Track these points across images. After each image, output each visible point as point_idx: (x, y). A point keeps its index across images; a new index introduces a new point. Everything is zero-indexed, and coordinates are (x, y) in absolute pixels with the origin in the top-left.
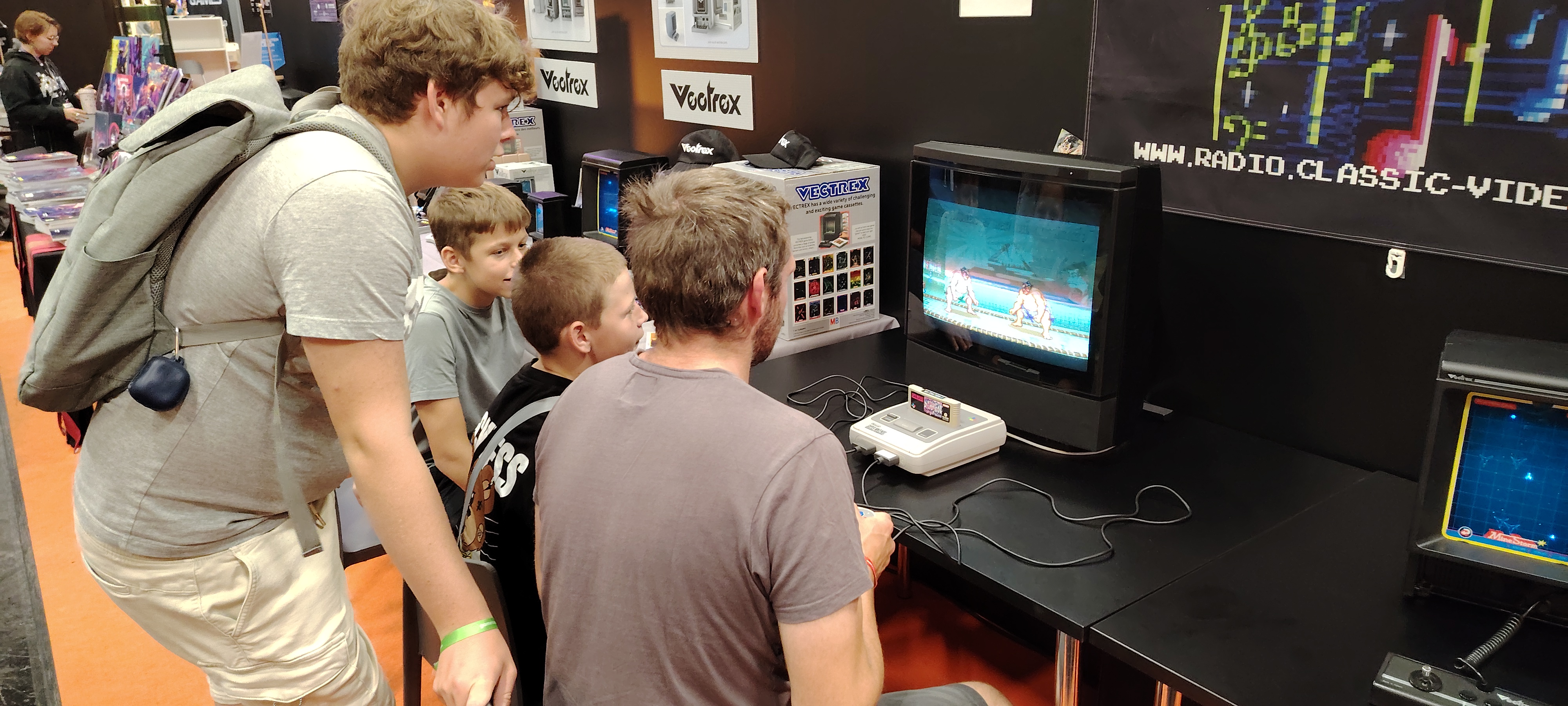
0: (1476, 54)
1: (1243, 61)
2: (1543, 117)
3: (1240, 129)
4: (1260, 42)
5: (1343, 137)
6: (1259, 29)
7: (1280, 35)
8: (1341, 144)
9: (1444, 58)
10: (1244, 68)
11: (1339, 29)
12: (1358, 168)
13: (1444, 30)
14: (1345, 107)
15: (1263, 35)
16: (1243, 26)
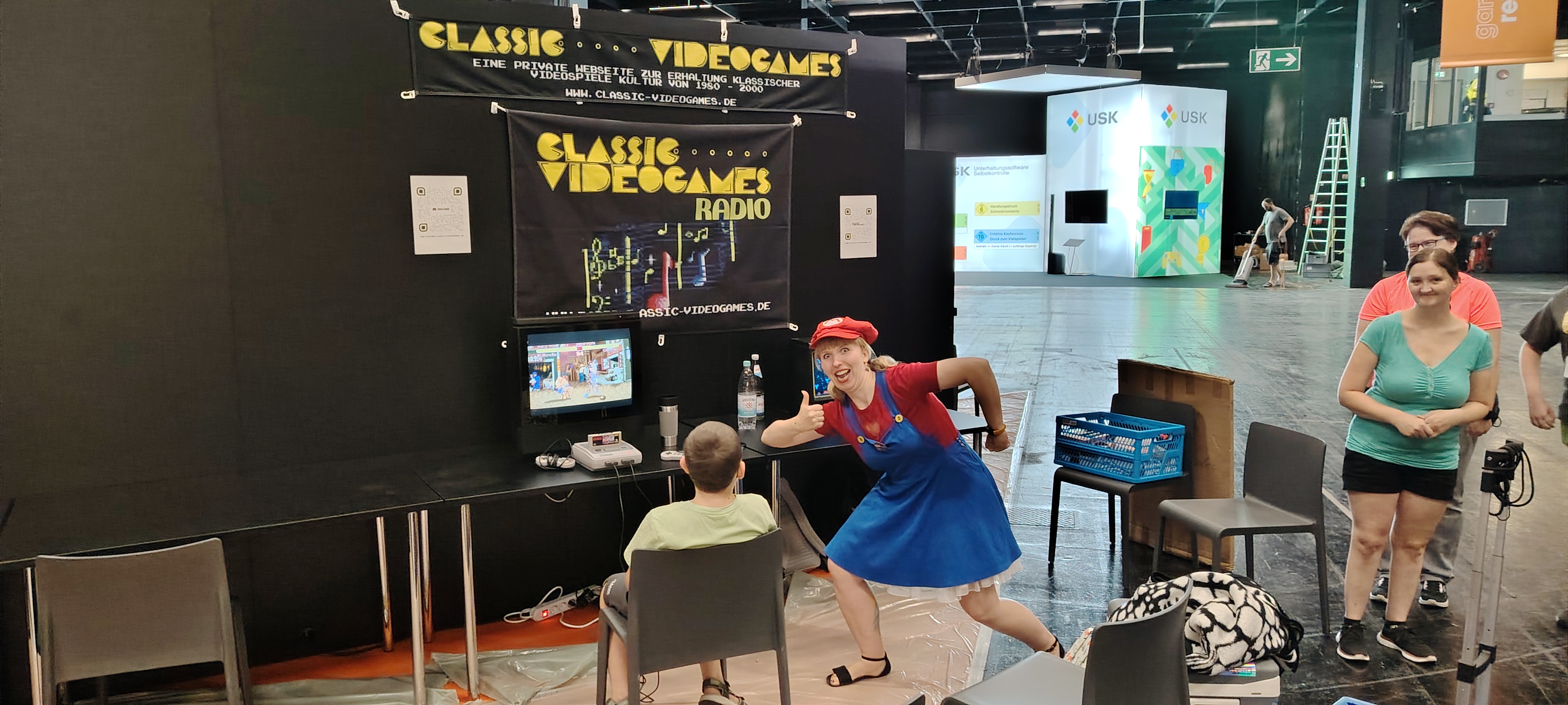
0: (678, 265)
1: (596, 272)
2: (702, 284)
3: (599, 300)
4: (602, 265)
5: (638, 299)
6: (600, 259)
7: (609, 261)
8: (639, 302)
9: (669, 268)
10: (597, 275)
11: (632, 258)
12: (646, 310)
13: (668, 256)
14: (639, 287)
15: (602, 261)
16: (594, 258)
